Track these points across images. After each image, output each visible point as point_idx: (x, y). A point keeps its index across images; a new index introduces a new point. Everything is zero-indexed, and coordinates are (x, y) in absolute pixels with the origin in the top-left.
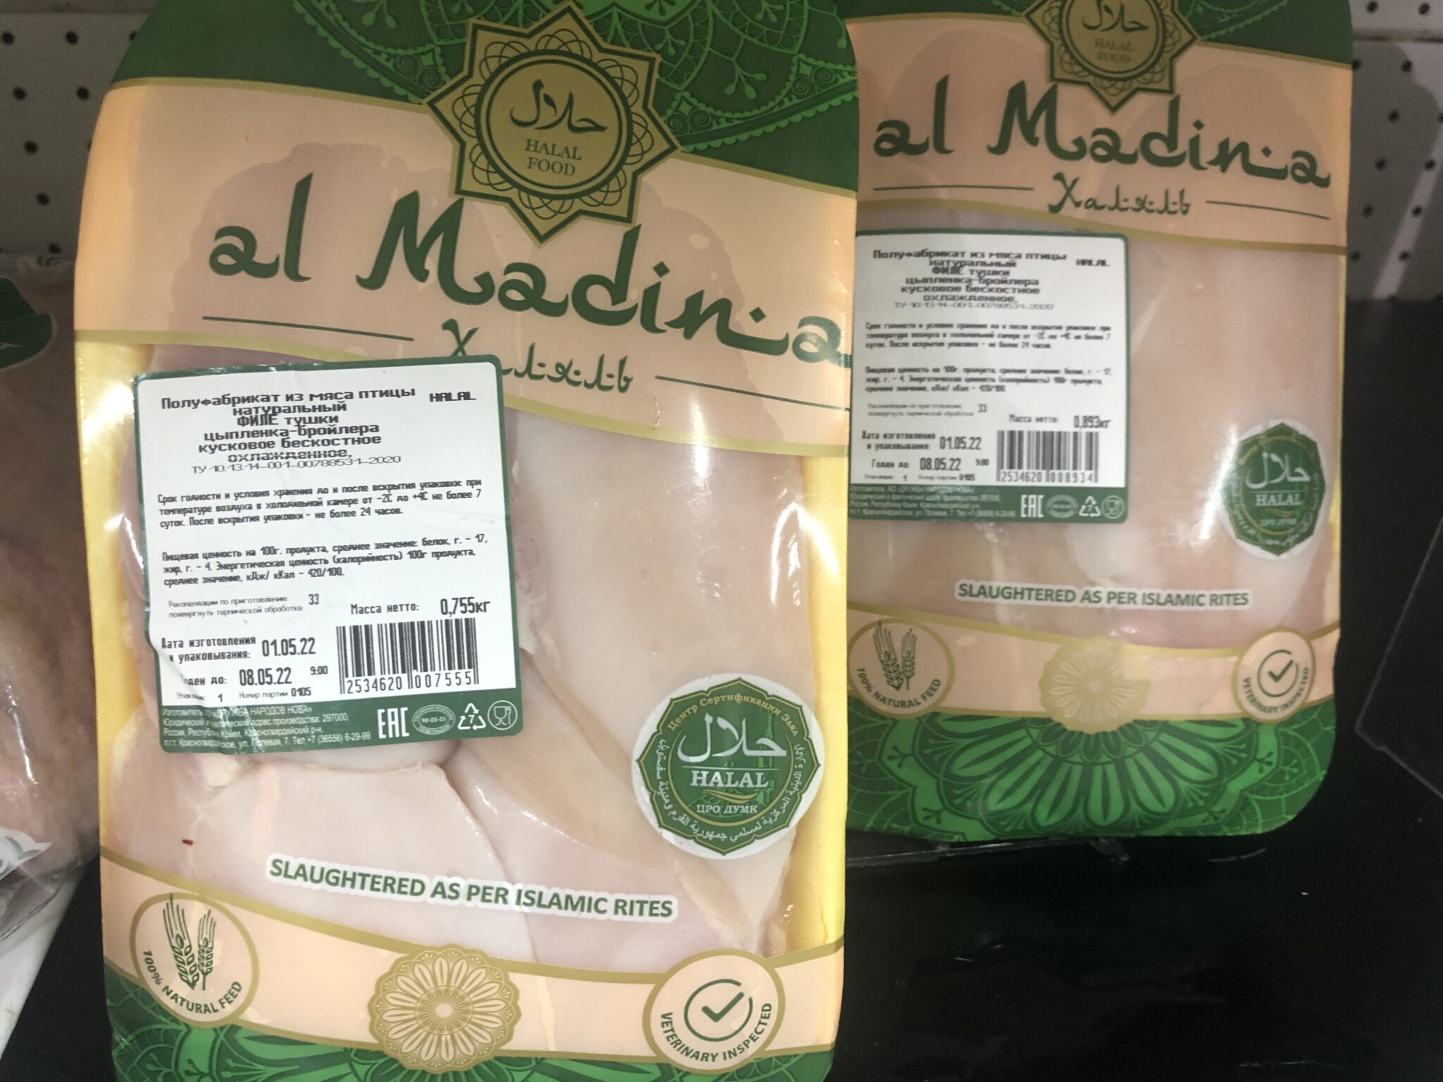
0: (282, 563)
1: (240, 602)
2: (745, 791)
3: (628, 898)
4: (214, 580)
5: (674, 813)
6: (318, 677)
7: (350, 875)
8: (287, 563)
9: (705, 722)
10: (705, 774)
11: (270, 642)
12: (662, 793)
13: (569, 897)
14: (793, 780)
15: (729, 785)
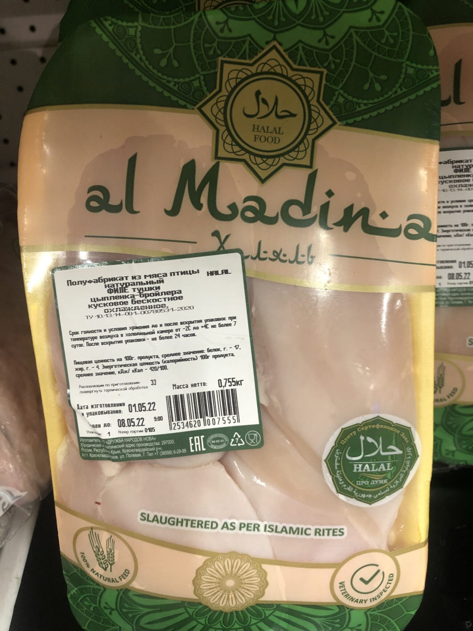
0: (136, 365)
1: (116, 385)
2: (381, 473)
3: (321, 528)
4: (101, 374)
5: (345, 486)
6: (158, 422)
7: (180, 520)
8: (138, 364)
9: (360, 440)
10: (360, 466)
11: (132, 405)
12: (338, 476)
13: (291, 528)
14: (406, 465)
15: (373, 470)
